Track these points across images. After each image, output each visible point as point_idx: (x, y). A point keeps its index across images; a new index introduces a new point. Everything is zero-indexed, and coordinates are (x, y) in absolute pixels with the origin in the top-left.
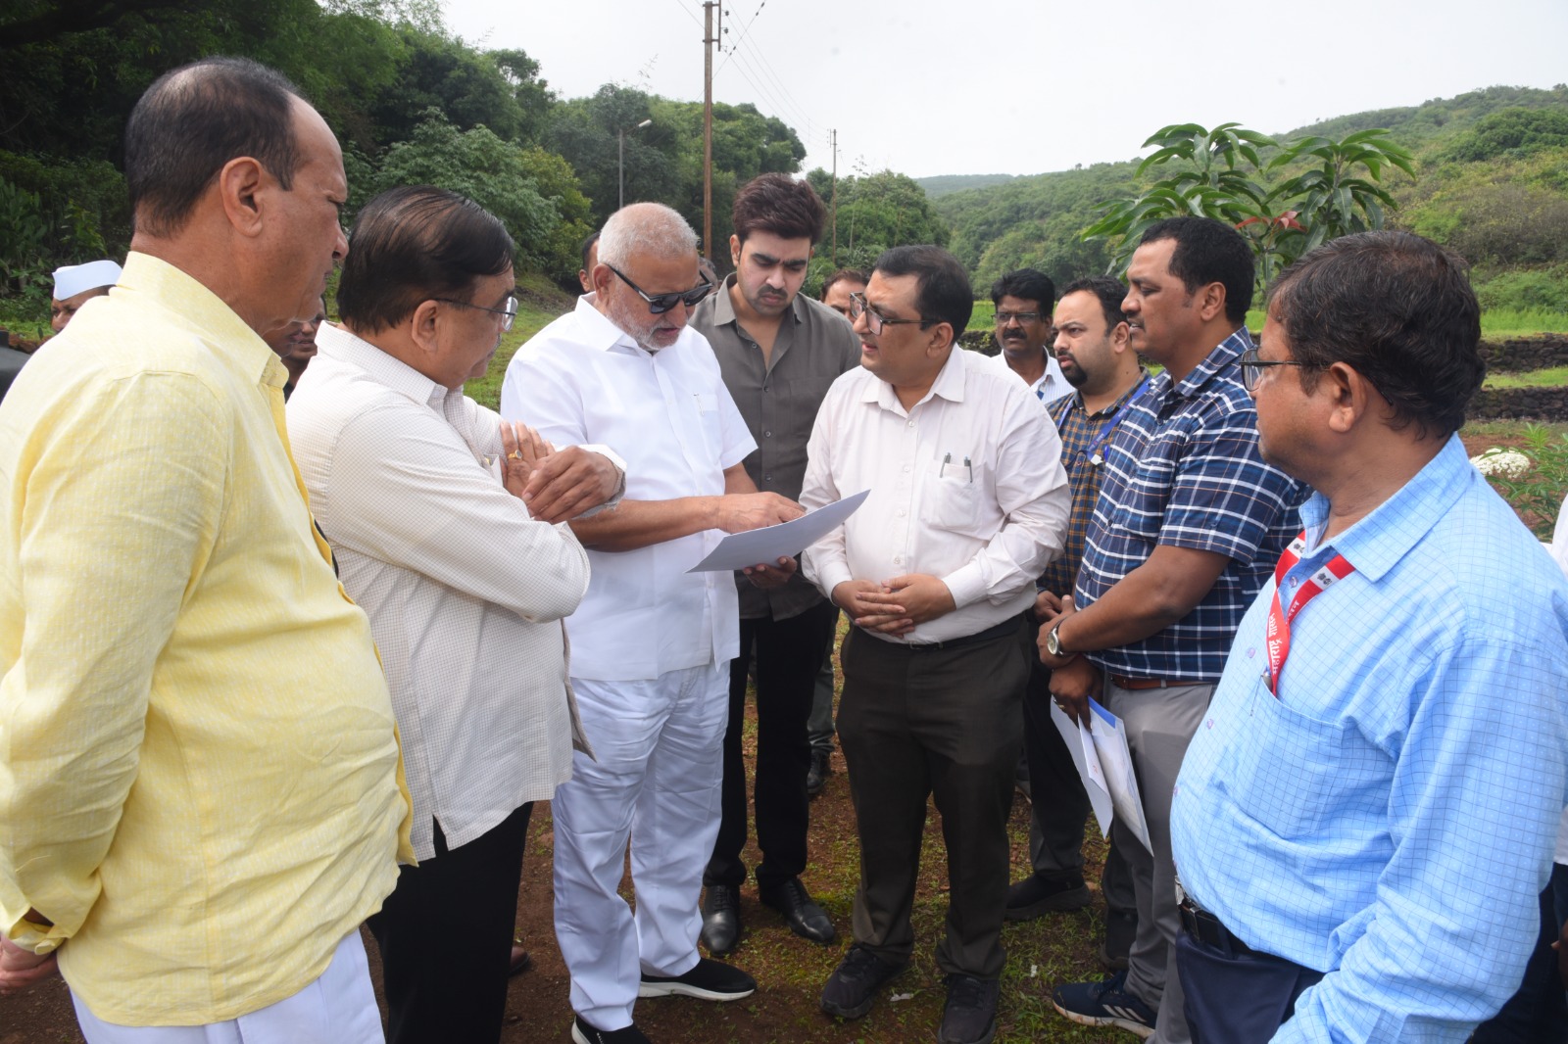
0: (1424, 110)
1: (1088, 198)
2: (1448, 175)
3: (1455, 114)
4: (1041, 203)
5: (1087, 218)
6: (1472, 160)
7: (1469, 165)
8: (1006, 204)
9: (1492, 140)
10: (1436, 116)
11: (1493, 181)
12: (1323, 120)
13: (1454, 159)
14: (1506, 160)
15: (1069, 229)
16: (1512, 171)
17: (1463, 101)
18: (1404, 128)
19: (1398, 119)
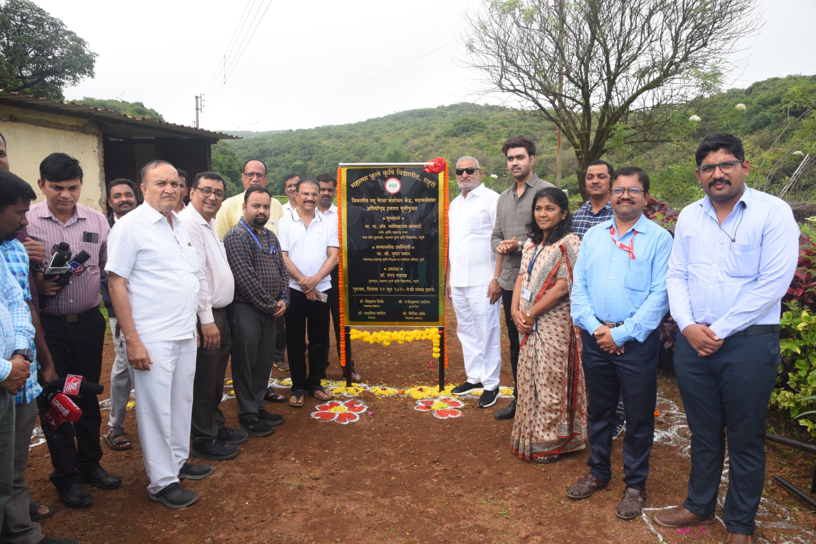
0: (437, 110)
1: (297, 147)
2: (445, 143)
3: (449, 113)
4: (275, 149)
5: (298, 157)
6: (453, 136)
7: (451, 138)
8: (258, 149)
9: (459, 129)
10: (442, 113)
11: (460, 145)
12: (397, 112)
13: (446, 136)
14: (464, 137)
15: (290, 161)
16: (466, 142)
17: (452, 107)
18: (430, 118)
19: (428, 113)
